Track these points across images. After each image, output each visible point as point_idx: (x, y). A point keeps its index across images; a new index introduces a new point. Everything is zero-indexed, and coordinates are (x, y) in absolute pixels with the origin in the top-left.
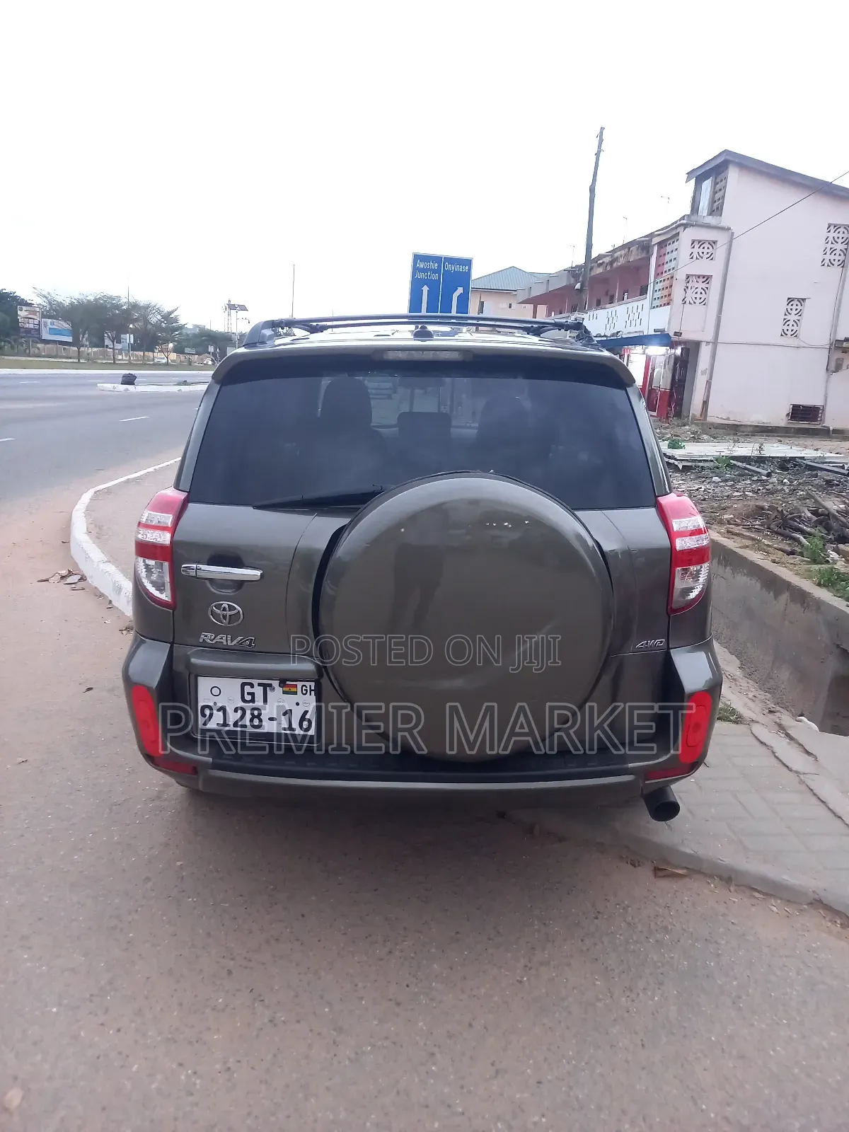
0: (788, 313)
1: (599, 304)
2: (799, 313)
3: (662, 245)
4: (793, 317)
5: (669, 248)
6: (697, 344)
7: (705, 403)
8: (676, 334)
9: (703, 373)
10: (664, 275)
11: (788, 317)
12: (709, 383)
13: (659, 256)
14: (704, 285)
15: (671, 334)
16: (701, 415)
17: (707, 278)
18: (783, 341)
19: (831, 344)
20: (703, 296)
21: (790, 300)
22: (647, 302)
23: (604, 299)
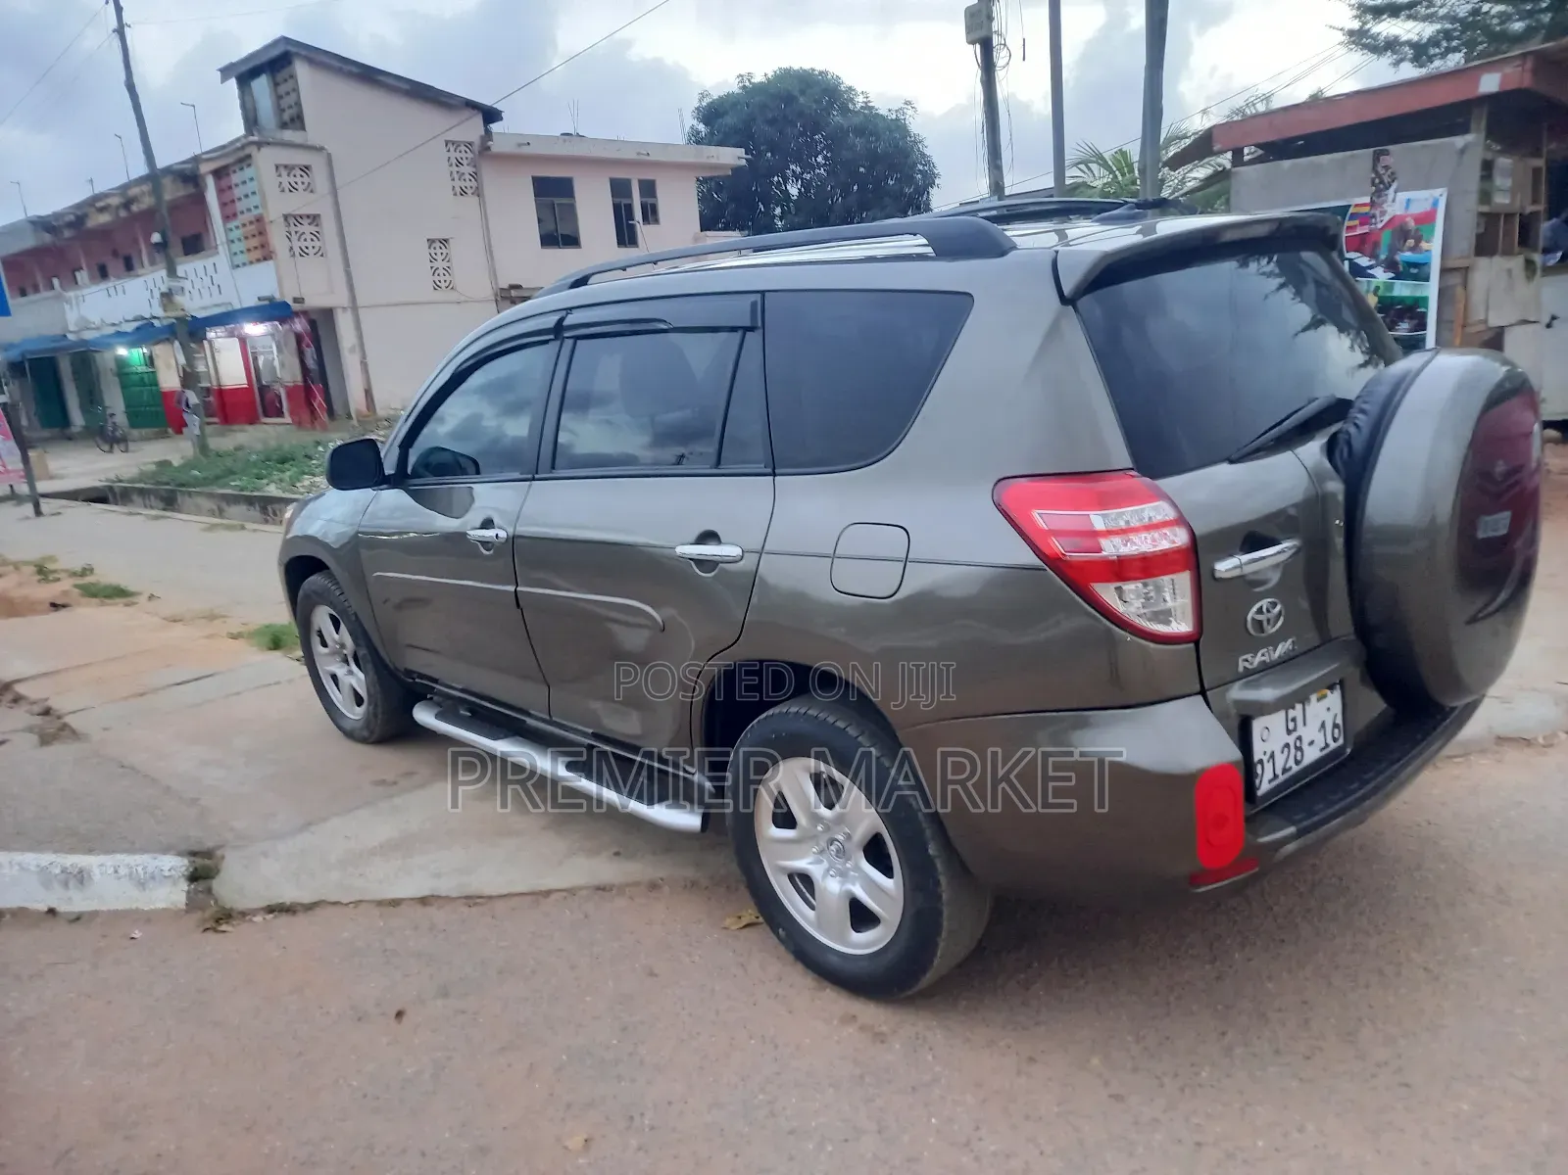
0: (433, 259)
1: (103, 273)
2: (447, 258)
3: (218, 174)
4: (440, 264)
5: (236, 178)
6: (328, 314)
7: (368, 393)
8: (296, 300)
9: (352, 350)
10: (240, 217)
11: (436, 265)
12: (364, 365)
13: (220, 191)
14: (313, 229)
15: (290, 302)
16: (368, 409)
17: (314, 219)
18: (439, 295)
19: (496, 295)
20: (317, 244)
21: (431, 242)
22: (222, 259)
23: (115, 266)
